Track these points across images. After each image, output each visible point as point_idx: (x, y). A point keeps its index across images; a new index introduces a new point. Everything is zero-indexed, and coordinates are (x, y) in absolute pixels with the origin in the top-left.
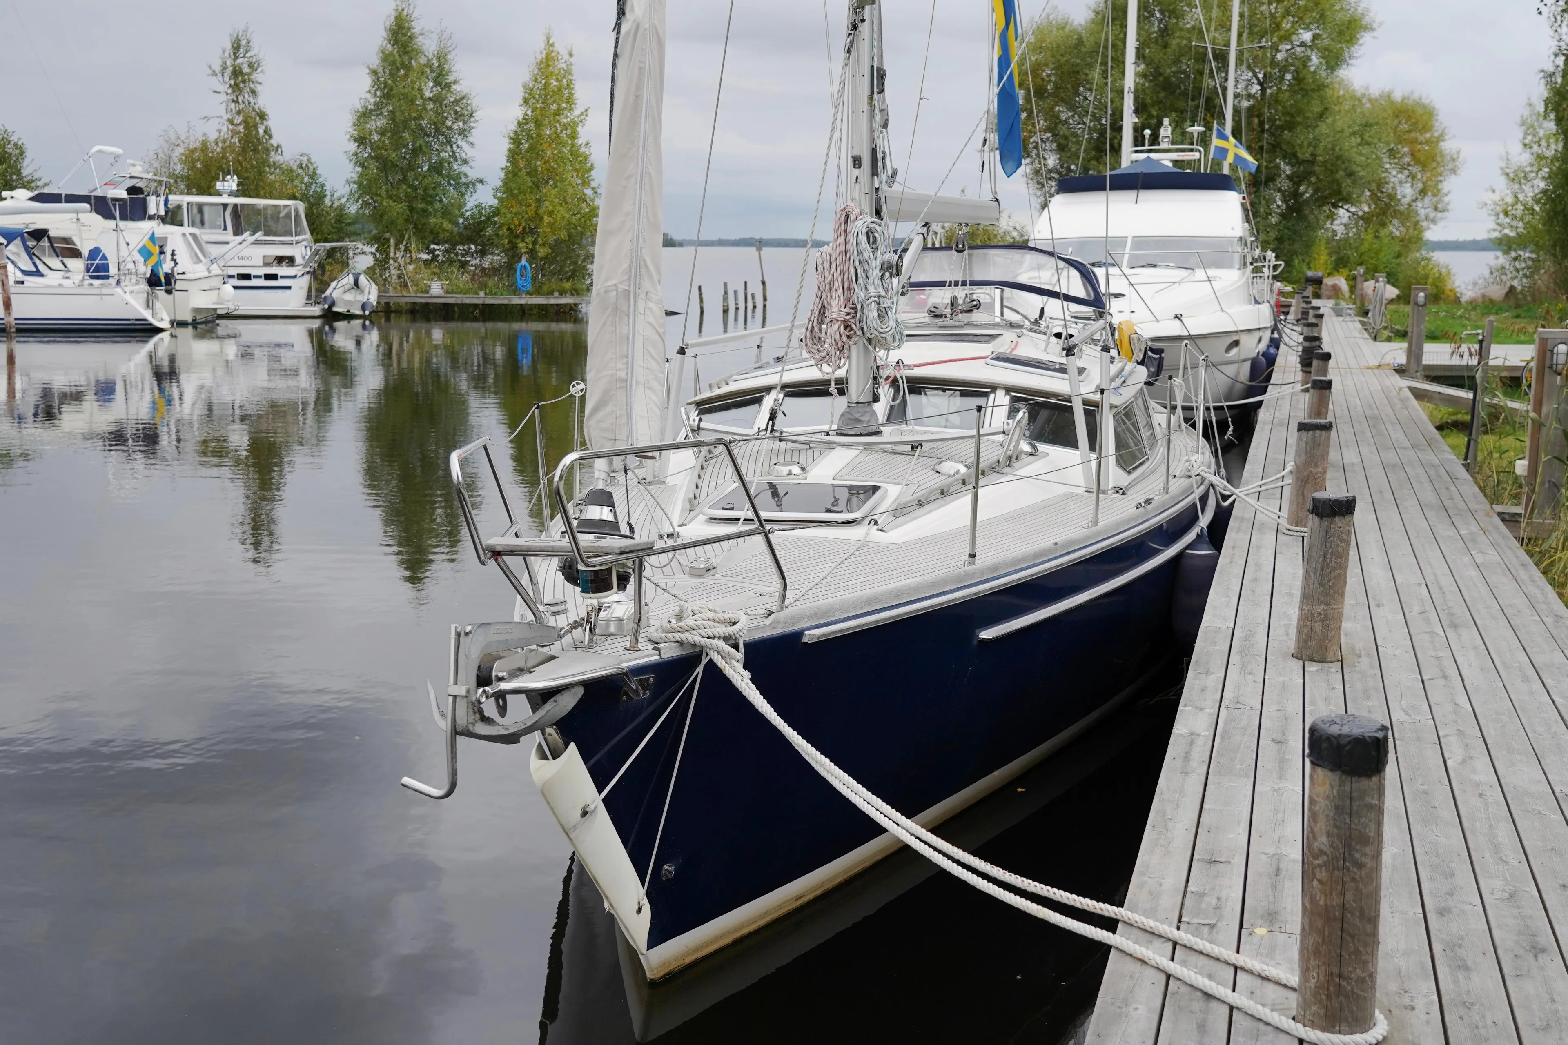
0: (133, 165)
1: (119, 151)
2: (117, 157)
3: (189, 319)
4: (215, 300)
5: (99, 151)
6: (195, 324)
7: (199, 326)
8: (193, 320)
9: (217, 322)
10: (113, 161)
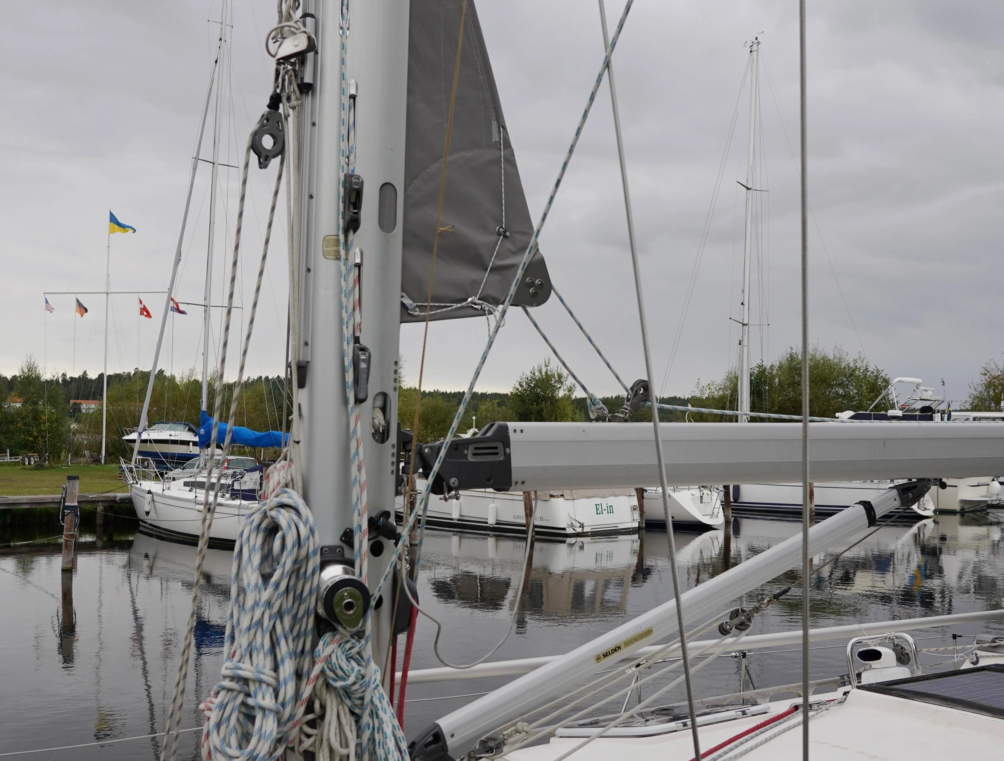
0: (926, 391)
1: (920, 381)
2: (918, 385)
3: (957, 508)
4: (984, 494)
5: (900, 381)
6: (962, 512)
7: (967, 514)
8: (961, 509)
9: (988, 511)
10: (915, 388)
